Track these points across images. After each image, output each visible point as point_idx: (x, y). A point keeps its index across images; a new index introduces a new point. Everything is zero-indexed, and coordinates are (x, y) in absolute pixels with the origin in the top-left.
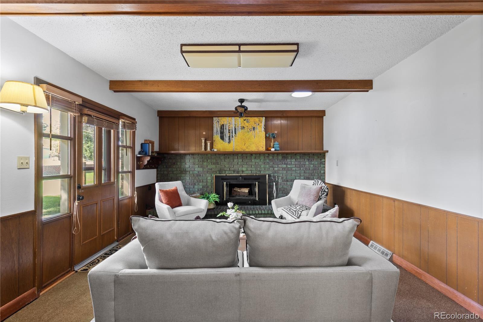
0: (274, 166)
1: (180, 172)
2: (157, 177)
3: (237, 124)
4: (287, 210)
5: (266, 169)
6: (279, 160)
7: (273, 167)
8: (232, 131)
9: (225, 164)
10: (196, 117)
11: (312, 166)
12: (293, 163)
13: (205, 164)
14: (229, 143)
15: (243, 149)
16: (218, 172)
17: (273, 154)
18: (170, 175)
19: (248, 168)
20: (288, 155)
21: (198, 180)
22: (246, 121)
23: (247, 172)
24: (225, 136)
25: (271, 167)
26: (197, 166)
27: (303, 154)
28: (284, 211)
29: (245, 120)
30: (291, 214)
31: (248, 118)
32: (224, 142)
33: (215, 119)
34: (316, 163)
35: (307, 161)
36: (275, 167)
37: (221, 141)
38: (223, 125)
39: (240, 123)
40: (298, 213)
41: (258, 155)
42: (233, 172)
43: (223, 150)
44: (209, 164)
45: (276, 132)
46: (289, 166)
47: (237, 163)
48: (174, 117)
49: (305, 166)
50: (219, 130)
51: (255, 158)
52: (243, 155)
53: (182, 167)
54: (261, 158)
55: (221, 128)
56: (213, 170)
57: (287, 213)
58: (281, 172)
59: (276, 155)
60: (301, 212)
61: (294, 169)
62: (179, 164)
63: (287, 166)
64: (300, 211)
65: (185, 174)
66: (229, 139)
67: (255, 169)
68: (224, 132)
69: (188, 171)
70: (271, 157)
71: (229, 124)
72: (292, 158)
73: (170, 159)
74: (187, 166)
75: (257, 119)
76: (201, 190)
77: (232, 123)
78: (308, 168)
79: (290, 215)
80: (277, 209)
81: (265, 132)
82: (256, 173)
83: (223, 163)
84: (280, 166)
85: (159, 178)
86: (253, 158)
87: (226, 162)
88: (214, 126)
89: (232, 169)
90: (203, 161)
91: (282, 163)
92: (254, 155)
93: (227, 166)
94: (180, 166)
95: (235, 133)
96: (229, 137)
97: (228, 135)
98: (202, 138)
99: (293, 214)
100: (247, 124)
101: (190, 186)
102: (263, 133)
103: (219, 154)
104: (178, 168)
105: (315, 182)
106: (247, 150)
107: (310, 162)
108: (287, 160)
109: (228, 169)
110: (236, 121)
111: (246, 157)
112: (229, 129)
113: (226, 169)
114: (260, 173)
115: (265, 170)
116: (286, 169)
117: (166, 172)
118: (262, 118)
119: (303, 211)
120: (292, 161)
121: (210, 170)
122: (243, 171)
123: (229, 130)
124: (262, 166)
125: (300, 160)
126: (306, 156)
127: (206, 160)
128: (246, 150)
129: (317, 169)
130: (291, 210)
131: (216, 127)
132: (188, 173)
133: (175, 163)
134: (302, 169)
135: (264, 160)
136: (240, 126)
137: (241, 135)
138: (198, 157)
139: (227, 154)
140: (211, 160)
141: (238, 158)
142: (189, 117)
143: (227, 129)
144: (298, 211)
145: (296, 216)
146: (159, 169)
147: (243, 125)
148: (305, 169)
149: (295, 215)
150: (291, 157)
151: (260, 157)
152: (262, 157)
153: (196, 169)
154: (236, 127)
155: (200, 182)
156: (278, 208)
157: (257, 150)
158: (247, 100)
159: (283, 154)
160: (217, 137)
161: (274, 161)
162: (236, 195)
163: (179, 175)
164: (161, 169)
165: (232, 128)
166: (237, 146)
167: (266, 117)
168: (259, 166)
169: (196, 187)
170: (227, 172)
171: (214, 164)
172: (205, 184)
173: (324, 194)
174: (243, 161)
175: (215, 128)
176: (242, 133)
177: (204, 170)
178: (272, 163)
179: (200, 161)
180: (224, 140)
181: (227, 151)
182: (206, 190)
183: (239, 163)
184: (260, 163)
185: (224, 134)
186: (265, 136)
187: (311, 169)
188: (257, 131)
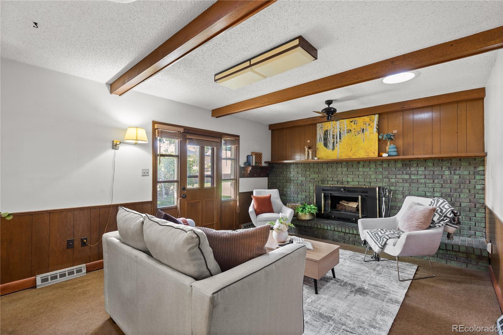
0: (390, 176)
1: (286, 180)
2: (268, 185)
3: (342, 127)
4: (372, 234)
5: (378, 180)
6: (397, 169)
7: (388, 178)
8: (337, 136)
9: (328, 173)
10: (300, 126)
11: (456, 177)
12: (420, 173)
13: (308, 173)
14: (332, 149)
15: (349, 157)
16: (320, 182)
17: (388, 161)
18: (278, 183)
19: (354, 179)
20: (411, 162)
21: (302, 189)
22: (353, 122)
23: (353, 183)
24: (328, 142)
25: (385, 178)
26: (301, 175)
27: (439, 160)
28: (369, 234)
29: (351, 122)
30: (376, 241)
31: (355, 118)
32: (328, 150)
33: (318, 125)
34: (466, 173)
35: (447, 169)
36: (392, 178)
37: (325, 148)
38: (327, 131)
39: (346, 126)
40: (383, 240)
41: (368, 163)
42: (336, 183)
43: (326, 158)
44: (312, 173)
45: (395, 132)
46: (413, 177)
47: (341, 172)
48: (282, 129)
49: (442, 177)
50: (322, 136)
51: (364, 167)
52: (348, 163)
53: (288, 176)
54: (371, 166)
55: (325, 134)
56: (315, 179)
57: (371, 237)
58: (400, 185)
59: (392, 162)
60: (388, 239)
61: (423, 181)
62: (285, 173)
63: (410, 177)
64: (386, 238)
65: (290, 183)
66: (333, 145)
67: (363, 179)
68: (327, 138)
69: (292, 180)
70: (385, 165)
71: (333, 129)
72: (419, 165)
73: (278, 168)
74: (292, 175)
75: (367, 119)
76: (304, 200)
77: (336, 127)
78: (449, 180)
79: (374, 240)
80: (363, 231)
81: (378, 134)
82: (365, 185)
83: (325, 172)
84: (398, 176)
85: (270, 186)
86: (360, 166)
87: (329, 172)
88: (317, 132)
89: (335, 179)
90: (306, 171)
91: (403, 172)
92: (362, 163)
93: (330, 176)
94: (286, 175)
95: (340, 138)
96: (334, 143)
97: (332, 141)
98: (305, 147)
99: (378, 241)
100: (354, 126)
101: (295, 195)
102: (375, 136)
103: (321, 163)
104: (285, 177)
105: (433, 202)
106: (354, 157)
107: (453, 172)
108: (410, 168)
109: (331, 179)
110: (341, 124)
111: (352, 165)
112: (333, 134)
113: (328, 179)
114: (370, 185)
115: (376, 181)
116: (408, 181)
117: (275, 181)
118: (374, 116)
119: (390, 238)
120: (420, 169)
121: (313, 180)
122: (348, 182)
123: (333, 136)
124: (373, 177)
125: (433, 169)
126: (444, 162)
127: (308, 169)
128: (352, 158)
129: (468, 182)
130: (376, 235)
131: (320, 133)
132: (293, 182)
133: (282, 172)
134: (436, 181)
135: (375, 169)
136: (346, 130)
137: (346, 140)
138: (301, 166)
139: (330, 163)
140: (314, 169)
141: (342, 167)
142: (294, 127)
143: (331, 134)
144: (383, 238)
145: (380, 243)
146: (270, 178)
147: (349, 128)
148: (442, 182)
149: (379, 241)
150: (417, 164)
151: (369, 165)
152: (373, 166)
153: (300, 179)
154: (342, 132)
155: (303, 192)
156: (365, 229)
157: (367, 157)
158: (336, 100)
159: (403, 160)
160: (320, 144)
161: (390, 169)
162: (342, 209)
163: (285, 184)
164: (271, 178)
165: (337, 133)
166: (341, 153)
167: (380, 114)
168: (369, 177)
169: (299, 196)
170: (330, 182)
171: (316, 173)
172: (308, 194)
173: (444, 221)
174: (349, 170)
175: (319, 135)
176: (348, 137)
177: (307, 179)
178: (386, 172)
179: (303, 171)
180: (328, 147)
181: (331, 159)
182: (309, 200)
183: (344, 173)
184: (370, 173)
185: (328, 140)
186: (378, 138)
187: (454, 182)
188: (367, 133)
